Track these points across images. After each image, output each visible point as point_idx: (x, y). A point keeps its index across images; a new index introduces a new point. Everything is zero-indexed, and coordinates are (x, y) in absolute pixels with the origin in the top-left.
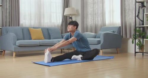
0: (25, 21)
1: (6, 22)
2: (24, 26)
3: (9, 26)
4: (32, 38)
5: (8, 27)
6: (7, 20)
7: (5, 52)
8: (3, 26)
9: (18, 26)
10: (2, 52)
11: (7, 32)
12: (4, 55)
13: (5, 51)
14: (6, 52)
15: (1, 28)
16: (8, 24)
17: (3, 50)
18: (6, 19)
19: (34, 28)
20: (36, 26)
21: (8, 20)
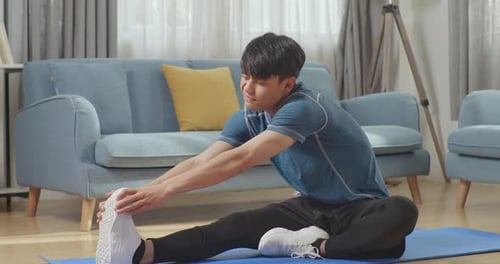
0: (144, 31)
1: (45, 35)
2: (138, 55)
3: (62, 56)
4: (178, 120)
5: (54, 61)
6: (52, 22)
7: (41, 198)
8: (30, 58)
9: (108, 56)
10: (25, 195)
11: (51, 89)
12: (34, 214)
13: (37, 192)
14: (45, 195)
15: (20, 66)
16: (54, 46)
17: (32, 188)
18: (43, 20)
19: (191, 65)
20: (204, 52)
21: (56, 24)
